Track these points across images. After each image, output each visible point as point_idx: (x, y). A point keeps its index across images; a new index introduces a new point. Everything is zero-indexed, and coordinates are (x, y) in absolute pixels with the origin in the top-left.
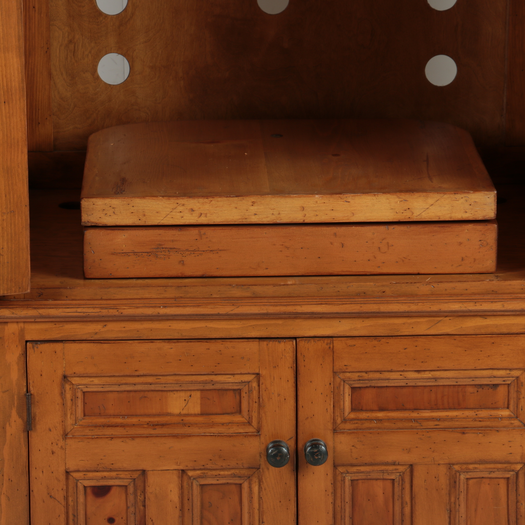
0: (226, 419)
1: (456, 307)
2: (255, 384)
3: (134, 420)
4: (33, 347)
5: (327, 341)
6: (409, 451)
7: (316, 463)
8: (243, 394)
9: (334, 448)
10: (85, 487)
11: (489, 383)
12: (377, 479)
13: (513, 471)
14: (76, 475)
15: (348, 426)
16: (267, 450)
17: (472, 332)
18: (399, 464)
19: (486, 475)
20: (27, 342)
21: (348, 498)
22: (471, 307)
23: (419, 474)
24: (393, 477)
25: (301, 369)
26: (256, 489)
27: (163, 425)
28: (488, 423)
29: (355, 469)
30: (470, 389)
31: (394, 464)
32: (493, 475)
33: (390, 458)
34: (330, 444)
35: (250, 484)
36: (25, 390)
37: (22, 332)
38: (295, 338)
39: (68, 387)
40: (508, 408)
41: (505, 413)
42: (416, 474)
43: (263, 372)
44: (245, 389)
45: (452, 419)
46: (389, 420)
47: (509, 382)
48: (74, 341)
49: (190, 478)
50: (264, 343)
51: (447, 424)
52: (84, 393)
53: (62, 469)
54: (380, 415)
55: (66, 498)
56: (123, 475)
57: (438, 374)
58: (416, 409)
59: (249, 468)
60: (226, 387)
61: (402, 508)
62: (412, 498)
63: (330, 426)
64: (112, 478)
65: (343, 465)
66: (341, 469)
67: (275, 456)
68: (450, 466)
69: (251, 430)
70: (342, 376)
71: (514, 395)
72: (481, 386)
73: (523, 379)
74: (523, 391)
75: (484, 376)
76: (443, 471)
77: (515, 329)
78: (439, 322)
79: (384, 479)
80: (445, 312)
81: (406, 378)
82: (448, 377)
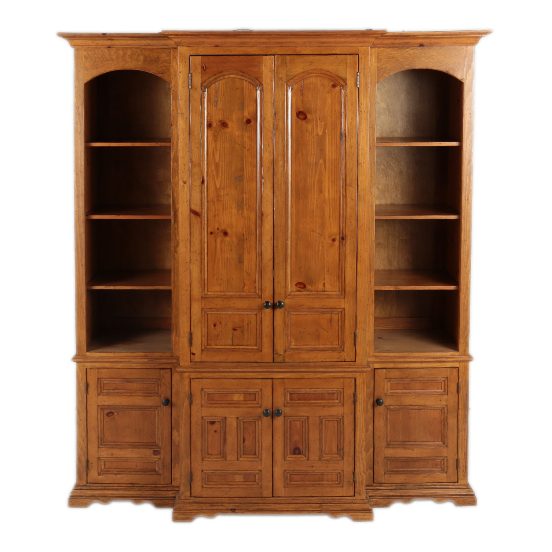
0: (251, 402)
1: (322, 370)
2: (260, 392)
3: (223, 402)
4: (193, 380)
5: (282, 379)
6: (307, 412)
7: (278, 416)
8: (257, 395)
9: (284, 411)
10: (208, 422)
11: (332, 392)
12: (297, 421)
13: (339, 418)
14: (205, 418)
15: (289, 405)
16: (264, 411)
17: (326, 377)
19: (331, 420)
20: (191, 378)
21: (289, 426)
22: (326, 370)
23: (310, 419)
24: (302, 420)
25: (274, 388)
26: (260, 423)
27: (232, 404)
28: (331, 404)
29: (290, 418)
30: (326, 394)
31: (303, 416)
32: (333, 420)
33: (301, 414)
34: (283, 410)
35: (258, 422)
36: (190, 392)
37: (190, 375)
38: (272, 378)
39: (203, 392)
40: (338, 400)
41: (337, 401)
43: (262, 389)
44: (257, 393)
45: (321, 403)
46: (301, 403)
47: (338, 392)
48: (205, 378)
49: (240, 419)
50: (263, 380)
51: (319, 404)
52: (208, 394)
53: (200, 416)
54: (299, 401)
55: (202, 425)
56: (219, 418)
57: (316, 390)
58: (310, 400)
59: (258, 417)
60: (251, 393)
61: (305, 429)
62: (308, 426)
63: (283, 405)
64: (216, 419)
65: (287, 416)
66: (286, 418)
67: (266, 414)
68: (320, 417)
69: (258, 405)
70: (287, 390)
71: (339, 396)
72: (330, 393)
73: (342, 391)
74: (342, 395)
75: (330, 390)
76: (317, 418)
77: (339, 377)
78: (316, 374)
79: (300, 421)
80: (318, 371)
81: (306, 391)
82: (319, 390)
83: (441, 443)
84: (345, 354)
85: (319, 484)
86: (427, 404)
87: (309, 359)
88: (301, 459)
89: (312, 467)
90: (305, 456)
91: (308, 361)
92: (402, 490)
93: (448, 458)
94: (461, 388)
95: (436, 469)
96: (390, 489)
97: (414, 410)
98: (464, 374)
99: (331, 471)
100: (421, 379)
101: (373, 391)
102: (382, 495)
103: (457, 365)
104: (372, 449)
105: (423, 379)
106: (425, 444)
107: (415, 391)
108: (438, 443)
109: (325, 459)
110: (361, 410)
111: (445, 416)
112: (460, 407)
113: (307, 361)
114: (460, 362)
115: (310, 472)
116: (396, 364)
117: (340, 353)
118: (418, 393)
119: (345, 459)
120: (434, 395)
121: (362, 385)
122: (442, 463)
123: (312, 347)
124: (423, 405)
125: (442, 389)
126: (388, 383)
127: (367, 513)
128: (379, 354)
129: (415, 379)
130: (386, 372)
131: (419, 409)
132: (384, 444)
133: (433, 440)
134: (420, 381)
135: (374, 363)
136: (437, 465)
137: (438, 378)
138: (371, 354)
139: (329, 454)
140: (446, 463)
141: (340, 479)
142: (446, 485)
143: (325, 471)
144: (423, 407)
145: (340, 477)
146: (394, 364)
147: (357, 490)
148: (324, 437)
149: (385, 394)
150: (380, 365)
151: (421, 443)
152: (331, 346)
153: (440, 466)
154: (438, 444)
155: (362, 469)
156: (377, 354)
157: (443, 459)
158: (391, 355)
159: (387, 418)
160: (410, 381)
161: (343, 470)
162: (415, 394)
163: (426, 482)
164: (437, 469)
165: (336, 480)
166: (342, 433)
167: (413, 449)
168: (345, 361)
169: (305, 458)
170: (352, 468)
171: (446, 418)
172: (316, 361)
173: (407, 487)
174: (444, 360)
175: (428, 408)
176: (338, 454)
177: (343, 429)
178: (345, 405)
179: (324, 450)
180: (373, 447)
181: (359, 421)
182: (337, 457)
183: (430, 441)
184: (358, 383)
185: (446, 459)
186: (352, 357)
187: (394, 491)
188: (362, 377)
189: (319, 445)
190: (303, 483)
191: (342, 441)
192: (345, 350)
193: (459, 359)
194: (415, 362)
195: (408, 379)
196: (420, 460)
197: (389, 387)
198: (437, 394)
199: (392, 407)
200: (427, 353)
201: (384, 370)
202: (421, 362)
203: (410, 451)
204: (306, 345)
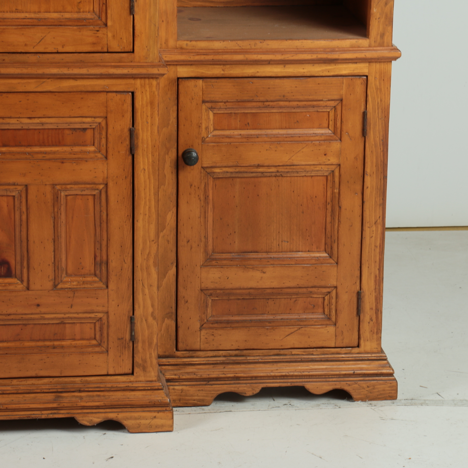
1: (54, 71)
6: (24, 175)
11: (80, 127)
12: (2, 196)
13: (98, 189)
17: (67, 90)
18: (17, 185)
19: (79, 193)
22: (65, 71)
23: (32, 191)
24: (14, 194)
28: (80, 156)
30: (67, 132)
31: (14, 184)
32: (84, 193)
33: (12, 180)
40: (94, 145)
41: (92, 149)
42: (30, 191)
45: (54, 153)
46: (10, 153)
47: (94, 127)
51: (51, 156)
57: (44, 120)
58: (29, 146)
61: (21, 216)
62: (27, 209)
68: (53, 186)
71: (97, 135)
72: (75, 129)
73: (103, 124)
74: (104, 133)
75: (77, 123)
76: (48, 189)
77: (97, 89)
78: (44, 82)
79: (7, 196)
80: (47, 75)
81: (21, 123)
82: (51, 123)
83: (326, 255)
84: (110, 35)
85: (54, 347)
86: (295, 163)
87: (26, 45)
88: (11, 287)
89: (38, 305)
90: (22, 281)
91: (23, 51)
92: (238, 366)
93: (339, 288)
94: (372, 126)
95: (312, 316)
96: (213, 364)
97: (266, 177)
98: (379, 92)
99: (81, 315)
100: (282, 103)
101: (176, 133)
102: (194, 377)
103: (362, 68)
104: (174, 269)
105: (287, 103)
106: (290, 258)
107: (269, 132)
108: (317, 255)
109: (67, 286)
110: (146, 168)
111: (335, 191)
112: (368, 170)
113: (20, 51)
114: (369, 61)
115: (34, 319)
116: (228, 66)
117: (98, 31)
118: (276, 136)
119: (111, 285)
120: (312, 141)
121: (149, 108)
122: (326, 302)
123: (33, 15)
124: (287, 166)
125: (328, 127)
126: (208, 115)
127: (158, 412)
128: (189, 43)
129: (271, 104)
130: (204, 87)
131: (278, 175)
132: (200, 258)
133: (307, 250)
134: (281, 107)
135: (177, 65)
136: (314, 306)
137: (322, 100)
138: (172, 43)
139: (76, 275)
140: (334, 301)
141: (101, 335)
142: (333, 354)
143: (67, 316)
144: (287, 170)
145: (101, 330)
146: (222, 66)
147: (138, 359)
148: (63, 235)
149: (203, 140)
150: (192, 69)
151: (281, 255)
152: (75, 16)
153: (321, 310)
154: (318, 257)
155: (150, 310)
156: (183, 44)
157: (329, 293)
158: (217, 45)
159: (206, 197)
160: (259, 108)
161: (107, 313)
162: (269, 140)
163: (292, 347)
164: (315, 316)
165: (93, 336)
166: (104, 225)
167: (265, 270)
168: (110, 50)
169: (22, 286)
170: (127, 306)
171: (337, 195)
172: (42, 50)
173: (248, 358)
174: (335, 56)
175: (297, 172)
176: (95, 275)
177: (107, 215)
178: (110, 157)
179: (64, 265)
180: (175, 264)
181: (143, 195)
182: (95, 282)
183: (301, 250)
184: (140, 104)
185: (334, 292)
186: (125, 41)
187: (221, 367)
188: (148, 90)
189: (53, 253)
190: (18, 344)
191: (104, 243)
192: (109, 23)
193: (369, 55)
194: (269, 62)
195: (254, 104)
196: (279, 294)
197: (212, 122)
198: (317, 138)
199: (217, 170)
200: (297, 41)
201: (200, 82)
202: (284, 63)
203: (258, 274)
204: (17, 11)
